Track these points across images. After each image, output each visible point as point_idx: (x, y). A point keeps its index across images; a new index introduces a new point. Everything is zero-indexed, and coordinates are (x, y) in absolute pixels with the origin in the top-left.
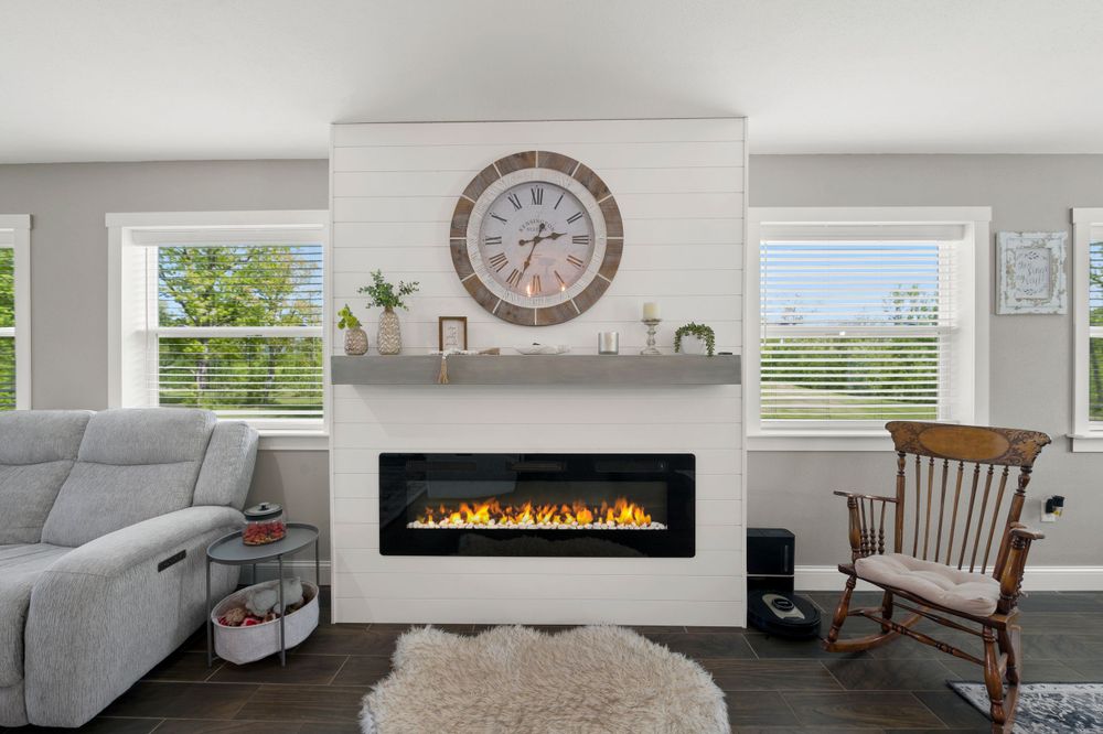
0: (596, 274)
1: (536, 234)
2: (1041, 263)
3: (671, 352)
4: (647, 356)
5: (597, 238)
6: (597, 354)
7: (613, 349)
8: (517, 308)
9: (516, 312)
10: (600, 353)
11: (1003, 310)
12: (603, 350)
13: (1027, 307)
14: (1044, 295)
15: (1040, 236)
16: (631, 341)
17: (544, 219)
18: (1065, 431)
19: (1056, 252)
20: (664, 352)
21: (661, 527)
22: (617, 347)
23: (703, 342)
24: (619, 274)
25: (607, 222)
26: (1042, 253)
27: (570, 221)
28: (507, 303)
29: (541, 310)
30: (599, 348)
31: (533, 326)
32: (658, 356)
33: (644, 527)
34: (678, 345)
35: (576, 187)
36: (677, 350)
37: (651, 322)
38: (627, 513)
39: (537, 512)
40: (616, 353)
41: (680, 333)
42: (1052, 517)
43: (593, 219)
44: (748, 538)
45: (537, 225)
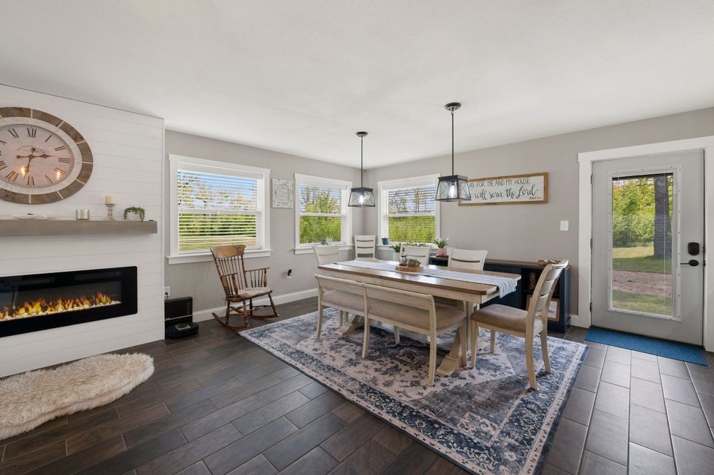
0: (75, 179)
1: (30, 153)
2: (285, 191)
3: (121, 219)
4: (106, 221)
5: (75, 161)
6: (75, 219)
7: (86, 217)
8: (15, 194)
9: (14, 196)
10: (77, 219)
11: (274, 206)
12: (79, 218)
13: (281, 206)
14: (286, 202)
15: (285, 181)
16: (99, 214)
17: (36, 146)
18: (293, 248)
19: (290, 187)
20: (118, 219)
21: (118, 302)
22: (88, 216)
23: (138, 215)
24: (90, 181)
25: (82, 154)
26: (286, 187)
27: (57, 150)
28: (6, 190)
29: (33, 196)
30: (77, 216)
31: (28, 203)
32: (112, 221)
33: (108, 304)
34: (125, 216)
35: (61, 133)
36: (125, 219)
37: (110, 206)
38: (104, 299)
39: (65, 304)
40: (88, 219)
41: (127, 211)
42: (290, 277)
43: (73, 151)
44: (165, 303)
45: (30, 149)
